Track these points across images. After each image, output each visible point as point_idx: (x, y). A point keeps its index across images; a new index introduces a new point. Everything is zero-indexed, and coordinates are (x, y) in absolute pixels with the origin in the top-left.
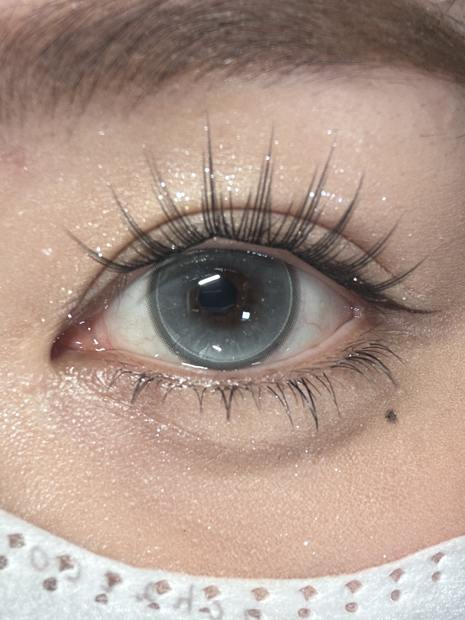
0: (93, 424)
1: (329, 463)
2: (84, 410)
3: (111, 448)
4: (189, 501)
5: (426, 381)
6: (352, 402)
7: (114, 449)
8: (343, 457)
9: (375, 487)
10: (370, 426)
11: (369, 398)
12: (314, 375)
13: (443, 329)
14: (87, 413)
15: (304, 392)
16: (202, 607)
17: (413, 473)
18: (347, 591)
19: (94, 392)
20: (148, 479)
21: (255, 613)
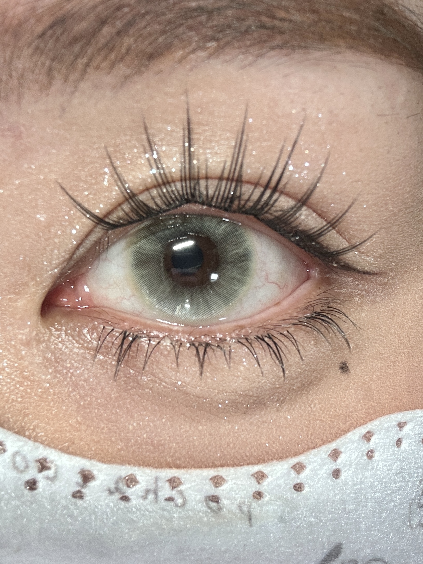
1: (291, 410)
5: (373, 336)
8: (303, 405)
10: (326, 377)
11: (326, 351)
13: (387, 289)
14: (76, 364)
16: (167, 496)
18: (293, 473)
19: (80, 346)
20: (133, 425)
21: (215, 499)
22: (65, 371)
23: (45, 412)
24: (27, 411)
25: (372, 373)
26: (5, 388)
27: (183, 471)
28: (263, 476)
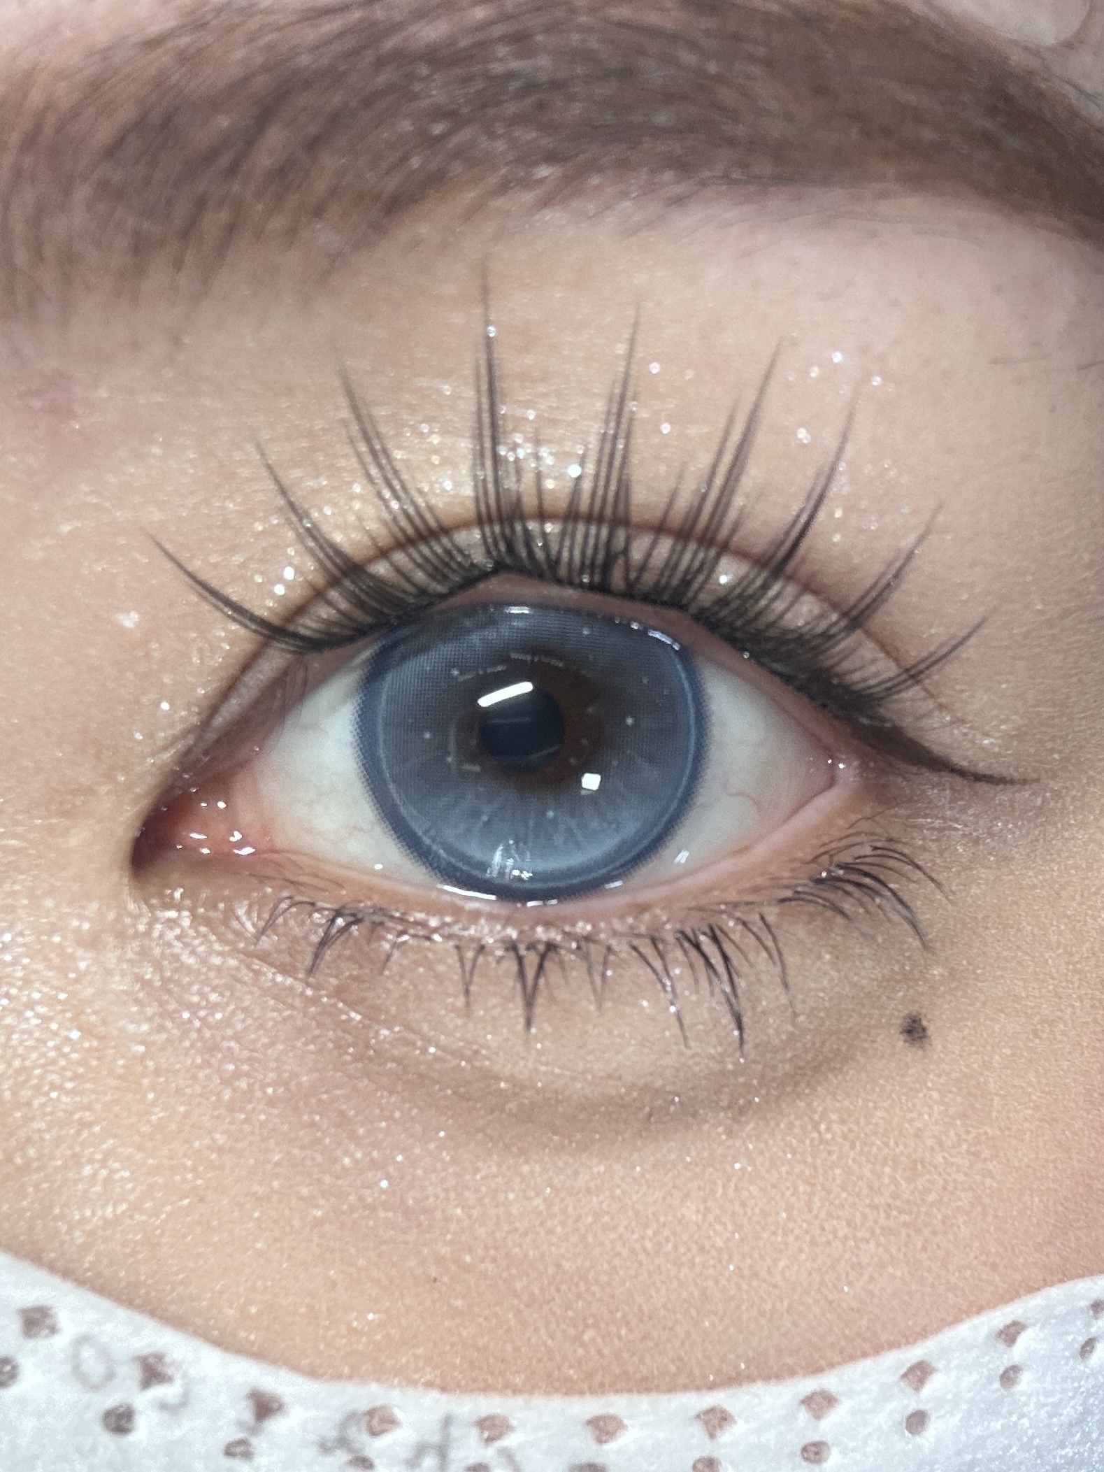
0: (227, 1022)
1: (766, 1136)
2: (207, 989)
3: (268, 1080)
4: (443, 1211)
5: (999, 949)
6: (823, 990)
7: (274, 1084)
8: (797, 1123)
9: (867, 1202)
10: (865, 1051)
11: (864, 982)
12: (738, 920)
13: (1042, 825)
14: (214, 997)
15: (713, 961)
16: (471, 1462)
17: (958, 1171)
20: (352, 1156)
24: (87, 1114)
28: (725, 1420)
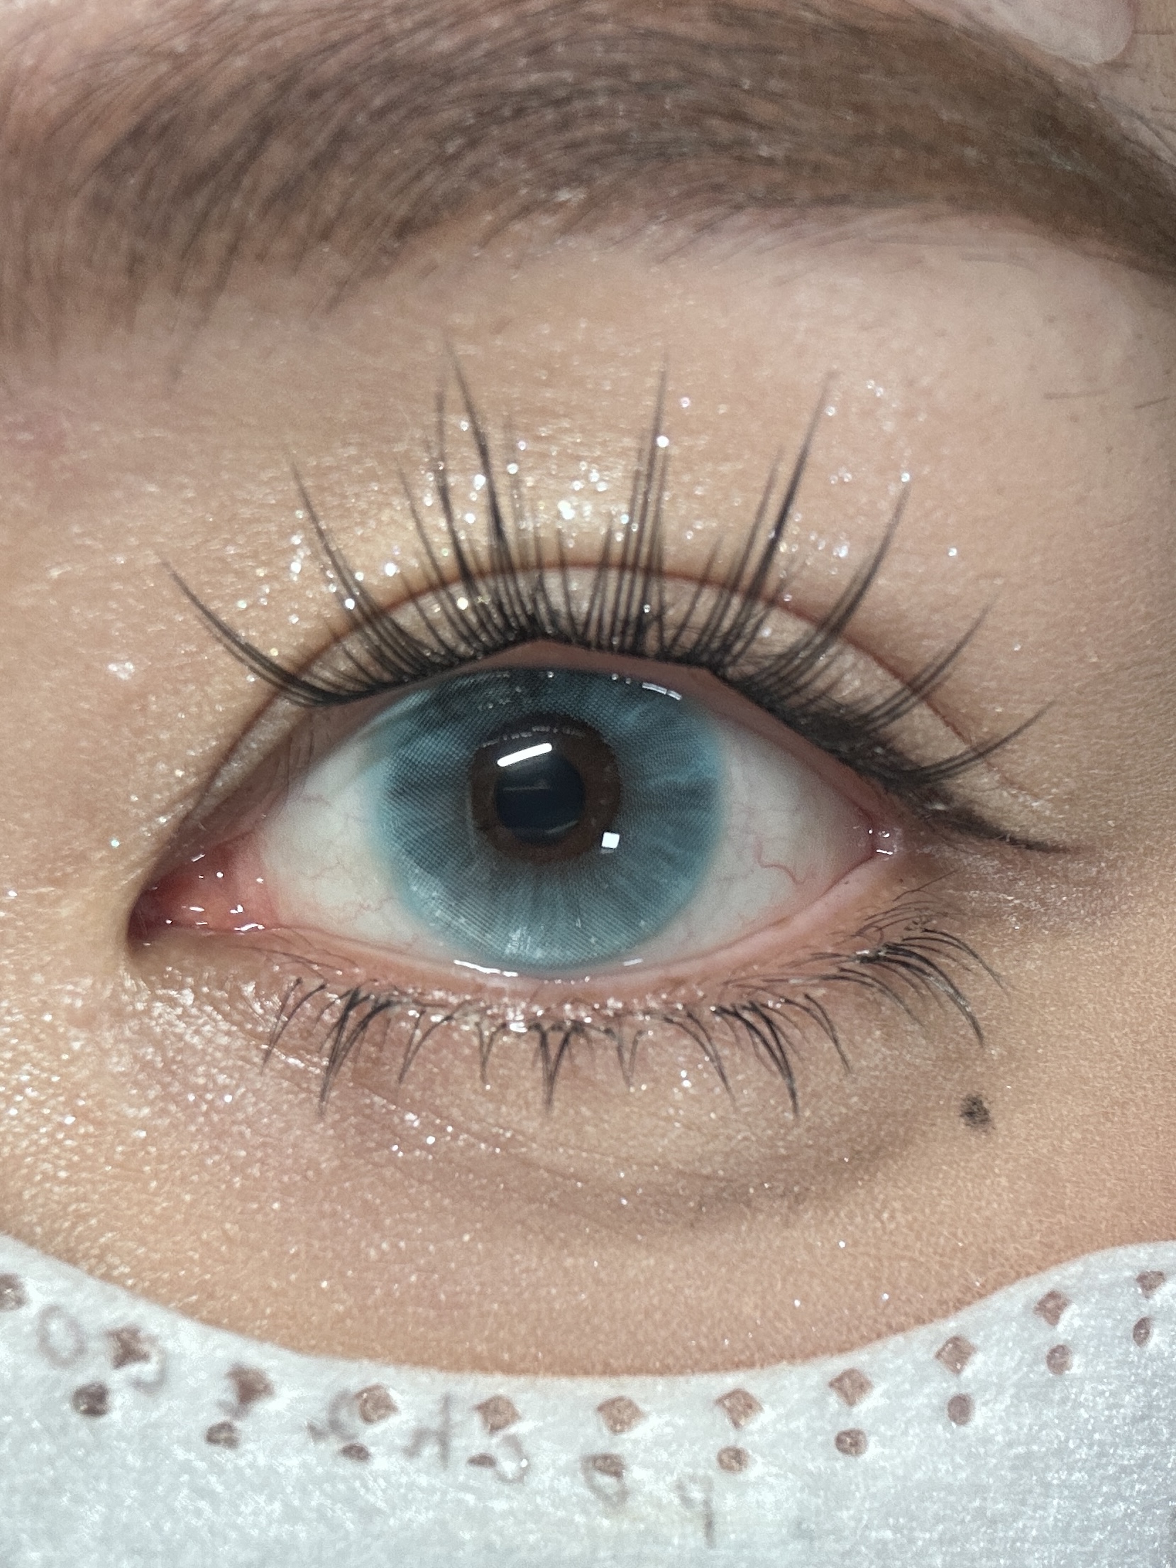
1: (825, 1226)
3: (284, 1167)
5: (1060, 1027)
6: (875, 1069)
7: (290, 1171)
8: (858, 1212)
11: (918, 1062)
13: (1099, 897)
16: (475, 1452)
18: (834, 1401)
19: (234, 1028)
20: (378, 1247)
21: (611, 1465)
22: (191, 1097)
23: (135, 1210)
24: (83, 1205)
25: (1058, 1132)
26: (25, 1144)
27: (522, 1381)
28: (750, 1407)
